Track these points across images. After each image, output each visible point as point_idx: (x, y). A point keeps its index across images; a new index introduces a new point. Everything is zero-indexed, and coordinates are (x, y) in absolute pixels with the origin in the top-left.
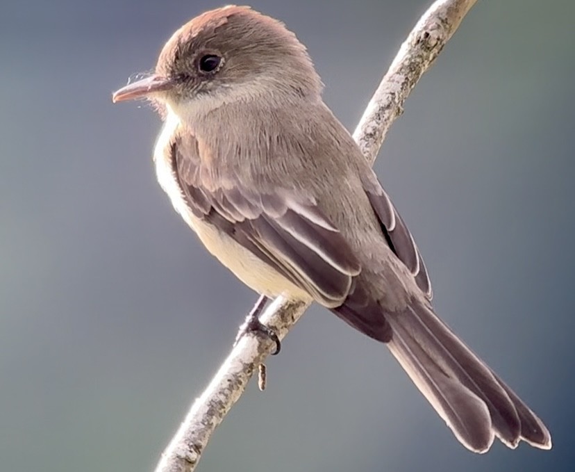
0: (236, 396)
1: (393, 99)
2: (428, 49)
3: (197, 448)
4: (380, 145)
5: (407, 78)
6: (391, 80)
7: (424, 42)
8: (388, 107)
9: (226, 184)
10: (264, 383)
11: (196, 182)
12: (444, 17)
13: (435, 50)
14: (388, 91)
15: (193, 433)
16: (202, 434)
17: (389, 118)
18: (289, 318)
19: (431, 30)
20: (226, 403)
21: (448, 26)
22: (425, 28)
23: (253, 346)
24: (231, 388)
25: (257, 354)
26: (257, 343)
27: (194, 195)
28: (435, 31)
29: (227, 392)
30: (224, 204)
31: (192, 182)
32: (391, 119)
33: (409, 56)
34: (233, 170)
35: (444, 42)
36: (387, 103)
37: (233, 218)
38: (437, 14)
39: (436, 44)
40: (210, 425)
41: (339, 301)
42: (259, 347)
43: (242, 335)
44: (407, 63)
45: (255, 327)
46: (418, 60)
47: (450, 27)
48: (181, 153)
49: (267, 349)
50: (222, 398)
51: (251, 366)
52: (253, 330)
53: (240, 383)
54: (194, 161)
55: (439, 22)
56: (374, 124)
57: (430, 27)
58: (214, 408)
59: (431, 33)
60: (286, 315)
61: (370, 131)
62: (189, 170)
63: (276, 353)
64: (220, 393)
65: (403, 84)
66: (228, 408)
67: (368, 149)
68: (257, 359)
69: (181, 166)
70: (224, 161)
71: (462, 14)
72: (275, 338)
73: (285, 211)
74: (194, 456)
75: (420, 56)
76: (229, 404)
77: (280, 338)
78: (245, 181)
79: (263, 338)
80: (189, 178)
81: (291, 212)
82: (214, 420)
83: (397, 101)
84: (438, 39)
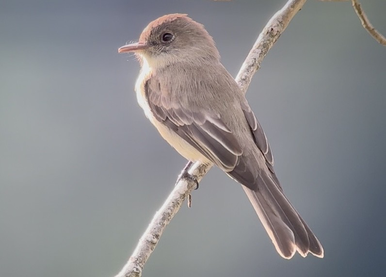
0: (176, 210)
1: (255, 62)
2: (273, 36)
3: (157, 236)
4: (248, 85)
5: (262, 51)
6: (254, 52)
7: (271, 33)
8: (253, 65)
9: (175, 106)
10: (190, 204)
11: (159, 104)
12: (281, 20)
13: (276, 37)
14: (252, 57)
15: (155, 229)
16: (159, 229)
17: (253, 71)
18: (203, 171)
19: (274, 27)
20: (171, 214)
21: (282, 25)
22: (271, 26)
23: (185, 185)
24: (174, 206)
25: (187, 189)
26: (187, 184)
27: (157, 110)
28: (276, 27)
29: (172, 208)
30: (173, 116)
31: (157, 104)
32: (254, 72)
33: (263, 40)
34: (179, 99)
35: (281, 33)
36: (252, 64)
37: (179, 124)
38: (277, 19)
39: (277, 34)
40: (163, 225)
41: (231, 168)
42: (188, 186)
43: (180, 180)
44: (262, 43)
45: (186, 176)
46: (268, 42)
47: (284, 25)
48: (151, 88)
49: (192, 186)
50: (169, 211)
51: (184, 195)
52: (185, 177)
53: (179, 204)
54: (158, 93)
55: (278, 23)
56: (245, 74)
57: (274, 26)
58: (165, 216)
59: (274, 28)
60: (201, 169)
61: (243, 77)
62: (155, 98)
63: (197, 189)
64: (168, 209)
65: (260, 54)
66: (172, 216)
67: (243, 87)
68: (187, 192)
69: (151, 95)
70: (174, 94)
71: (290, 19)
72: (196, 181)
73: (205, 121)
74: (155, 240)
75: (269, 40)
76: (173, 214)
77: (199, 182)
78: (185, 105)
79: (190, 181)
80: (155, 102)
81: (207, 122)
82: (166, 222)
83: (257, 62)
84: (278, 31)
